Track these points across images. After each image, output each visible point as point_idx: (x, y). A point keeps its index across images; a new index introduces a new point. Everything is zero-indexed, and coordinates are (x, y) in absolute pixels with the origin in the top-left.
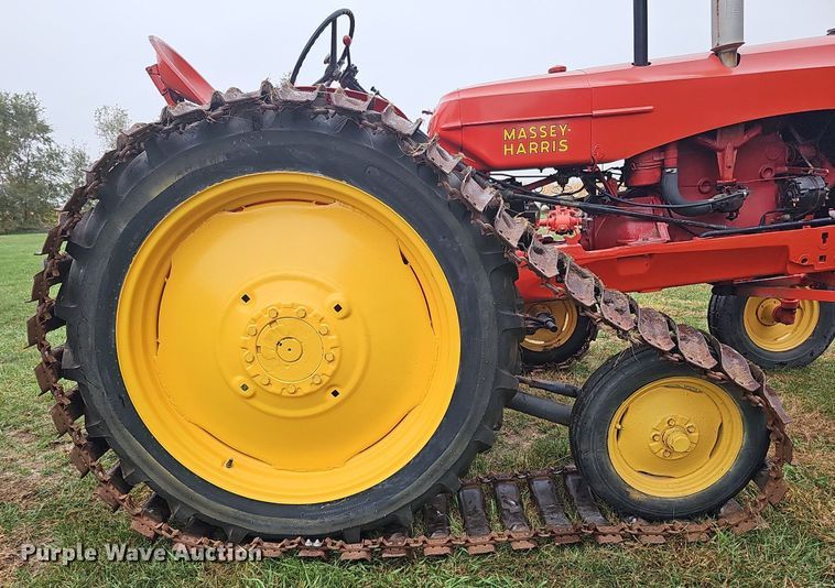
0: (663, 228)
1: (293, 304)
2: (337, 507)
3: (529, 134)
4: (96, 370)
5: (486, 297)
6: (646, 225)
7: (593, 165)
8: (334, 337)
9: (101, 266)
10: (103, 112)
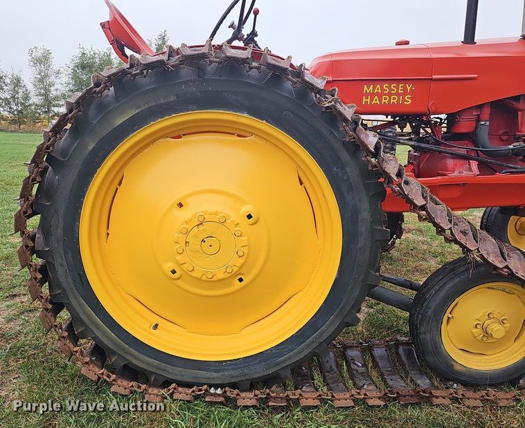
0: (474, 165)
1: (216, 212)
2: (233, 365)
3: (383, 90)
4: (62, 251)
5: (365, 215)
6: (462, 161)
7: (428, 115)
8: (245, 238)
9: (73, 175)
10: (34, 50)
